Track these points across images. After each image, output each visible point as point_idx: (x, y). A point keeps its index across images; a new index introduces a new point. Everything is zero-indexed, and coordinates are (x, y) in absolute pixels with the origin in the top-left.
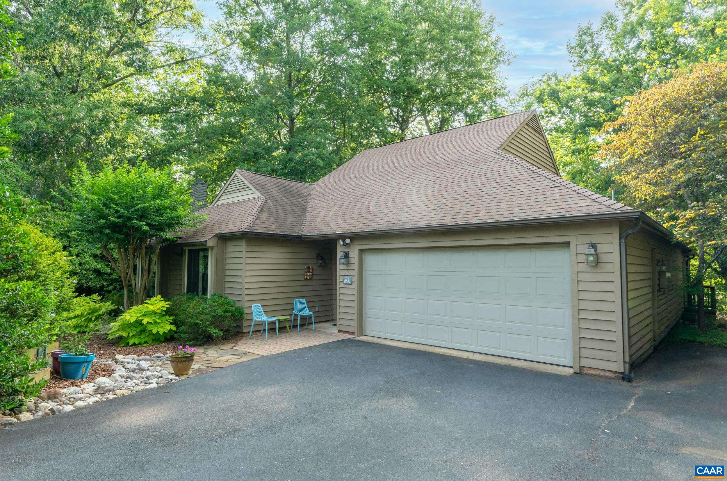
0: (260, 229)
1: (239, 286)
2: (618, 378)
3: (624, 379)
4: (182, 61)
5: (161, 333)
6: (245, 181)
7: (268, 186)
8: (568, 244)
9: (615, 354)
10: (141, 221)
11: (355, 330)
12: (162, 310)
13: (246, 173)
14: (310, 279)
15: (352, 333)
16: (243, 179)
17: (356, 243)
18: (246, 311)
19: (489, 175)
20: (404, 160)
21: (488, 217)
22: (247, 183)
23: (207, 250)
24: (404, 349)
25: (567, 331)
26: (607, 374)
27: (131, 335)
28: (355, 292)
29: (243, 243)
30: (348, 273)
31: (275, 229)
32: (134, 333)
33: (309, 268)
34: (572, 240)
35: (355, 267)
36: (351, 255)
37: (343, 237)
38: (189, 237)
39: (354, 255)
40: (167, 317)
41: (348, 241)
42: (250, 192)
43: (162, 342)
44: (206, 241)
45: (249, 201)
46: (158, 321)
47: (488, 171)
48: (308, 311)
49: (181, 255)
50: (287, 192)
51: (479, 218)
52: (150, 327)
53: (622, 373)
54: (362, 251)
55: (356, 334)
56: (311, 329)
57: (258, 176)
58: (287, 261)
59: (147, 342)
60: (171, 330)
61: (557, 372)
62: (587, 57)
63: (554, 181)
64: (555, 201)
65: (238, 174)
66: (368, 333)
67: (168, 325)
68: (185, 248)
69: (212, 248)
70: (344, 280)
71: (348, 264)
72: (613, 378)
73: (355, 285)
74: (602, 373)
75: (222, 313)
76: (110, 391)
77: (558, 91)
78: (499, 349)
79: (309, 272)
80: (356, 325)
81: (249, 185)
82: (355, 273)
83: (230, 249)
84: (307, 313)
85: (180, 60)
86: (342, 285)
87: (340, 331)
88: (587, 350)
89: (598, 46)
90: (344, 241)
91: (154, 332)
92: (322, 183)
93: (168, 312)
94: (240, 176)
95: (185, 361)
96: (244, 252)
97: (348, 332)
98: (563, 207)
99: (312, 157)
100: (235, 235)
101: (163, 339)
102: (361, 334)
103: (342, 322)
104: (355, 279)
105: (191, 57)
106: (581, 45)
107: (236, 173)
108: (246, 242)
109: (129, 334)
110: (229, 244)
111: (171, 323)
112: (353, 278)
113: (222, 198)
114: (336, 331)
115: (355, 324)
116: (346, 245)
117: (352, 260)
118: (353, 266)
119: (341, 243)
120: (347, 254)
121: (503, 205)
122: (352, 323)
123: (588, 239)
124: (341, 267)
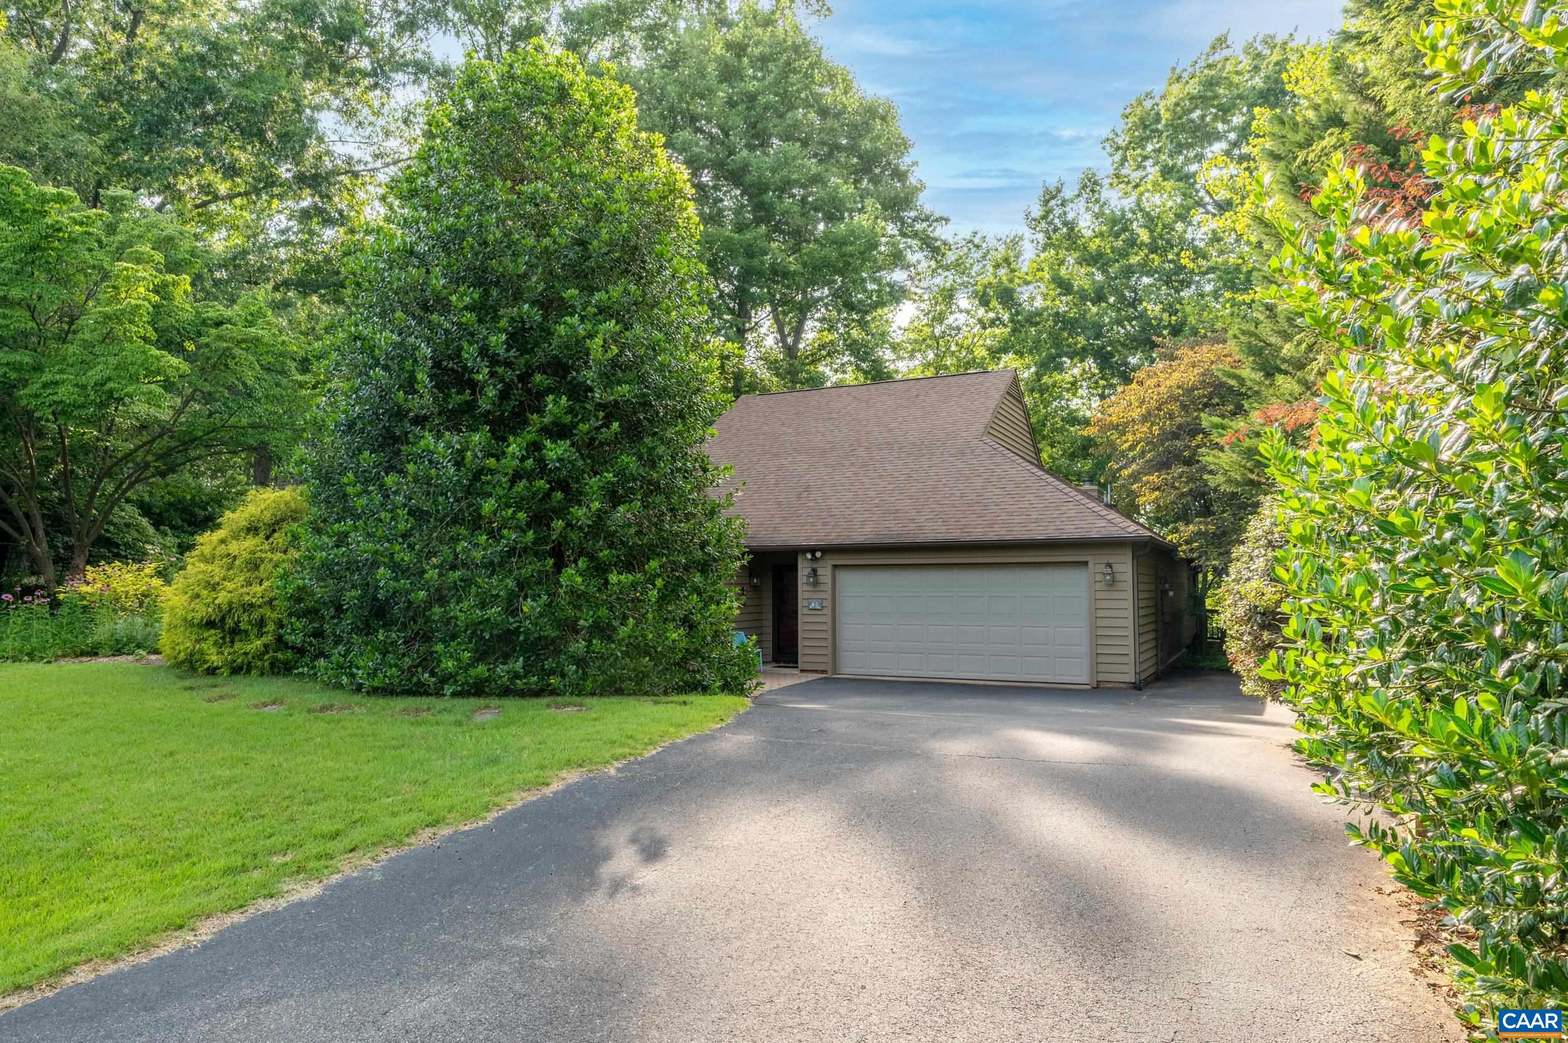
2: (1130, 688)
3: (1135, 688)
8: (1086, 563)
9: (1127, 666)
11: (827, 667)
15: (823, 672)
17: (828, 557)
19: (986, 476)
24: (909, 681)
26: (1121, 685)
28: (827, 619)
30: (815, 596)
33: (743, 589)
34: (1090, 559)
35: (828, 587)
36: (820, 572)
37: (813, 550)
39: (825, 572)
41: (818, 554)
53: (1134, 684)
54: (835, 567)
55: (829, 672)
61: (1073, 688)
66: (846, 670)
70: (809, 604)
71: (816, 584)
72: (1126, 689)
73: (828, 611)
74: (1117, 685)
79: (743, 594)
80: (828, 662)
82: (828, 595)
86: (806, 611)
87: (803, 671)
88: (1104, 665)
90: (813, 555)
97: (816, 671)
102: (836, 673)
103: (805, 659)
104: (828, 603)
112: (824, 601)
114: (798, 672)
115: (827, 659)
116: (814, 559)
117: (822, 579)
118: (822, 587)
119: (809, 556)
120: (814, 571)
121: (1017, 519)
122: (824, 659)
123: (1105, 559)
124: (806, 588)
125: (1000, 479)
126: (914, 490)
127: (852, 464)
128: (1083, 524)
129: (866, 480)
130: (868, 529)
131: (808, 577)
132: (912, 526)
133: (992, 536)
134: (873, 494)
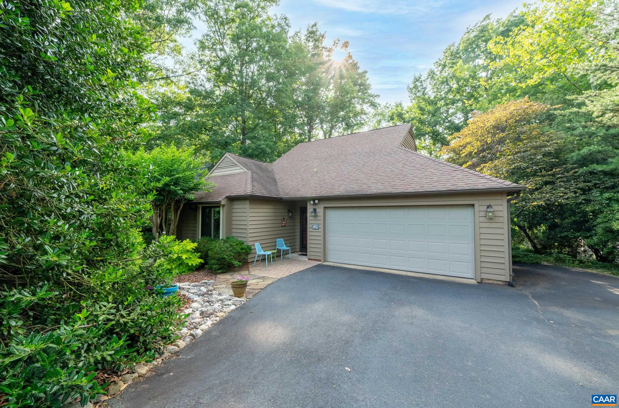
0: (258, 193)
1: (245, 231)
2: (505, 284)
3: (509, 285)
4: (166, 78)
5: (194, 265)
6: (234, 161)
7: (249, 165)
8: (473, 205)
9: (503, 271)
10: (176, 187)
11: (322, 259)
12: (193, 249)
13: (233, 155)
14: (285, 226)
15: (319, 260)
16: (232, 159)
17: (322, 203)
18: (253, 247)
19: (403, 162)
20: (334, 151)
21: (419, 188)
22: (235, 162)
23: (219, 207)
24: (362, 270)
25: (470, 257)
26: (499, 283)
27: (173, 267)
28: (321, 234)
29: (248, 202)
30: (315, 222)
31: (266, 194)
32: (175, 265)
33: (284, 218)
34: (476, 203)
35: (322, 218)
36: (318, 210)
37: (314, 199)
38: (202, 198)
39: (320, 210)
40: (196, 253)
41: (317, 201)
42: (238, 168)
43: (194, 271)
44: (220, 201)
45: (238, 174)
46: (191, 256)
47: (401, 159)
48: (285, 246)
49: (196, 210)
50: (260, 168)
51: (412, 188)
52: (186, 261)
53: (508, 282)
54: (325, 208)
55: (322, 261)
56: (288, 258)
57: (241, 158)
58: (272, 214)
59: (184, 272)
60: (201, 263)
61: (465, 282)
62: (418, 94)
63: (453, 167)
64: (461, 179)
65: (228, 156)
66: (330, 260)
67: (197, 259)
68: (199, 206)
69: (223, 206)
70: (313, 226)
71: (316, 216)
72: (503, 285)
73: (321, 230)
74: (495, 282)
75: (240, 250)
76: (212, 314)
77: (403, 114)
78: (423, 268)
79: (284, 221)
80: (322, 256)
81: (237, 163)
82: (321, 222)
83: (235, 206)
84: (285, 248)
85: (165, 76)
86: (311, 230)
87: (309, 259)
88: (485, 269)
89: (425, 88)
90: (314, 202)
91: (190, 264)
92: (278, 163)
93: (196, 250)
94: (229, 157)
95: (242, 287)
96: (248, 208)
97: (316, 260)
98: (469, 183)
99: (264, 146)
100: (242, 197)
101: (194, 269)
102: (325, 261)
103: (311, 253)
104: (321, 226)
105: (173, 75)
106: (416, 87)
107: (226, 155)
108: (250, 202)
109: (172, 267)
110: (235, 203)
111: (199, 258)
112: (320, 225)
113: (215, 172)
114: (307, 259)
115: (321, 254)
116: (315, 204)
117: (319, 214)
118: (319, 218)
119: (312, 202)
120: (315, 210)
121: (425, 181)
122: (319, 254)
123: (488, 203)
124: (311, 218)
125: (411, 163)
126: (366, 170)
127: (338, 162)
128: (470, 182)
129: (343, 167)
130: (341, 189)
131: (312, 213)
132: (365, 186)
133: (410, 189)
134: (346, 173)
